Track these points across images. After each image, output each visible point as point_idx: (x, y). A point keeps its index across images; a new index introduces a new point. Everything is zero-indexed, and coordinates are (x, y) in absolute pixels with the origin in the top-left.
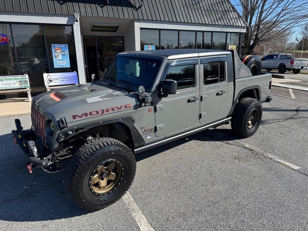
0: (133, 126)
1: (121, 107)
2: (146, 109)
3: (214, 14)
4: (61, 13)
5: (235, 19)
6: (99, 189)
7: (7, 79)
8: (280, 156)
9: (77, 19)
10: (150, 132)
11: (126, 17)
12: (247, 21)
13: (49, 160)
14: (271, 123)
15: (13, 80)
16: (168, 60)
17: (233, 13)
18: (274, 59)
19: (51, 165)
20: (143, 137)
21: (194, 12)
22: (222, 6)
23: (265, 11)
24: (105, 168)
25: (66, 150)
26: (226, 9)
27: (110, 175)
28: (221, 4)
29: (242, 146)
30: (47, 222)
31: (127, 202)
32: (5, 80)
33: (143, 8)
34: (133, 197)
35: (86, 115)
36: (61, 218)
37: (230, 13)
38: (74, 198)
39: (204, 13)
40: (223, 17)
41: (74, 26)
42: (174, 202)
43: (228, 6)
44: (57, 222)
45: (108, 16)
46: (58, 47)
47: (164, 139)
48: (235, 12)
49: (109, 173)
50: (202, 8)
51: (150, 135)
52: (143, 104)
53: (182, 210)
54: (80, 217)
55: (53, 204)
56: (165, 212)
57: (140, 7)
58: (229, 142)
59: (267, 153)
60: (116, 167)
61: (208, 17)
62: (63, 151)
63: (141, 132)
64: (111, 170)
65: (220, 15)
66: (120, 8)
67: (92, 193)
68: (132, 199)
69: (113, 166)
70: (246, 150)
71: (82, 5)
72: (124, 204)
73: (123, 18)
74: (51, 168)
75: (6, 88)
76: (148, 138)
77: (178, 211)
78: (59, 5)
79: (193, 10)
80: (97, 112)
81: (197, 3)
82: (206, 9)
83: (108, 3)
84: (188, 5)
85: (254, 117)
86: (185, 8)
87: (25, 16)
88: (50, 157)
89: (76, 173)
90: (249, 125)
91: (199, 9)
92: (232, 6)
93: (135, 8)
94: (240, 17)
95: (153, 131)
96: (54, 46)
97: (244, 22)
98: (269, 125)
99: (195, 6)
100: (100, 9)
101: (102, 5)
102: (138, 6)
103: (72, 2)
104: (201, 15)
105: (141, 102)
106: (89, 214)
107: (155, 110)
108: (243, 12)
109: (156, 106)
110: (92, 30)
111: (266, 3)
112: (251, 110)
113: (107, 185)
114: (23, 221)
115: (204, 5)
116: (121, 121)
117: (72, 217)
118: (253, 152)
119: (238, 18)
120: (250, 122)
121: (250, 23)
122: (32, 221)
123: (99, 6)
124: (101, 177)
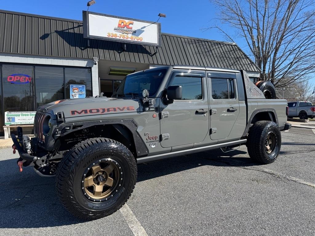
0: (136, 131)
1: (124, 108)
2: (150, 115)
3: (226, 61)
4: (82, 57)
5: (248, 65)
6: (94, 194)
7: (24, 115)
8: (305, 179)
9: (96, 62)
10: (154, 140)
11: (142, 62)
12: (260, 67)
13: (43, 161)
14: (293, 153)
15: (29, 116)
16: (174, 68)
17: (245, 60)
18: (294, 107)
19: (44, 167)
20: (147, 145)
21: (206, 58)
22: (234, 54)
23: (277, 60)
24: (102, 170)
25: (63, 153)
26: (238, 56)
27: (107, 179)
28: (233, 52)
29: (261, 170)
30: (30, 229)
31: (124, 215)
32: (22, 116)
33: (157, 54)
34: (132, 211)
35: (86, 111)
36: (46, 226)
37: (243, 60)
38: (63, 198)
39: (216, 59)
40: (236, 63)
41: (92, 68)
42: (180, 216)
43: (240, 54)
44: (41, 230)
45: (125, 60)
46: (76, 87)
47: (171, 151)
48: (247, 59)
49: (107, 178)
50: (215, 55)
51: (155, 144)
52: (147, 109)
53: (188, 224)
54: (69, 226)
55: (41, 214)
56: (167, 224)
57: (155, 54)
58: (246, 167)
59: (291, 177)
60: (114, 171)
61: (221, 62)
62: (60, 154)
63: (144, 138)
64: (108, 174)
65: (232, 61)
66: (136, 54)
67: (84, 195)
68: (131, 212)
69: (110, 168)
70: (266, 173)
71: (101, 51)
72: (121, 216)
73: (139, 62)
74: (44, 170)
75: (21, 123)
76: (153, 146)
77: (184, 224)
78: (81, 50)
79: (206, 56)
80: (98, 111)
81: (210, 51)
82: (218, 56)
83: (125, 49)
84: (201, 52)
85: (272, 142)
86: (198, 55)
87: (49, 59)
88: (45, 158)
89: (67, 167)
90: (267, 150)
91: (212, 56)
92: (244, 54)
93: (151, 55)
94: (253, 63)
95: (158, 139)
96: (72, 86)
97: (257, 68)
98: (291, 155)
99: (207, 53)
100: (117, 54)
101: (120, 52)
102: (153, 53)
103: (92, 48)
104: (214, 61)
105: (145, 106)
106: (80, 224)
107: (160, 117)
108: (256, 60)
109: (161, 112)
110: (110, 74)
111: (278, 52)
112: (268, 133)
113: (103, 192)
114: (4, 227)
115: (216, 53)
116: (123, 123)
117: (59, 226)
118: (274, 175)
119: (250, 64)
120: (268, 147)
121: (264, 71)
122: (14, 228)
123: (117, 52)
124: (97, 181)
